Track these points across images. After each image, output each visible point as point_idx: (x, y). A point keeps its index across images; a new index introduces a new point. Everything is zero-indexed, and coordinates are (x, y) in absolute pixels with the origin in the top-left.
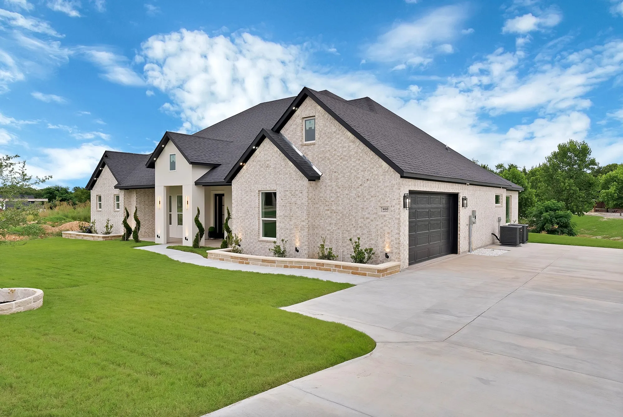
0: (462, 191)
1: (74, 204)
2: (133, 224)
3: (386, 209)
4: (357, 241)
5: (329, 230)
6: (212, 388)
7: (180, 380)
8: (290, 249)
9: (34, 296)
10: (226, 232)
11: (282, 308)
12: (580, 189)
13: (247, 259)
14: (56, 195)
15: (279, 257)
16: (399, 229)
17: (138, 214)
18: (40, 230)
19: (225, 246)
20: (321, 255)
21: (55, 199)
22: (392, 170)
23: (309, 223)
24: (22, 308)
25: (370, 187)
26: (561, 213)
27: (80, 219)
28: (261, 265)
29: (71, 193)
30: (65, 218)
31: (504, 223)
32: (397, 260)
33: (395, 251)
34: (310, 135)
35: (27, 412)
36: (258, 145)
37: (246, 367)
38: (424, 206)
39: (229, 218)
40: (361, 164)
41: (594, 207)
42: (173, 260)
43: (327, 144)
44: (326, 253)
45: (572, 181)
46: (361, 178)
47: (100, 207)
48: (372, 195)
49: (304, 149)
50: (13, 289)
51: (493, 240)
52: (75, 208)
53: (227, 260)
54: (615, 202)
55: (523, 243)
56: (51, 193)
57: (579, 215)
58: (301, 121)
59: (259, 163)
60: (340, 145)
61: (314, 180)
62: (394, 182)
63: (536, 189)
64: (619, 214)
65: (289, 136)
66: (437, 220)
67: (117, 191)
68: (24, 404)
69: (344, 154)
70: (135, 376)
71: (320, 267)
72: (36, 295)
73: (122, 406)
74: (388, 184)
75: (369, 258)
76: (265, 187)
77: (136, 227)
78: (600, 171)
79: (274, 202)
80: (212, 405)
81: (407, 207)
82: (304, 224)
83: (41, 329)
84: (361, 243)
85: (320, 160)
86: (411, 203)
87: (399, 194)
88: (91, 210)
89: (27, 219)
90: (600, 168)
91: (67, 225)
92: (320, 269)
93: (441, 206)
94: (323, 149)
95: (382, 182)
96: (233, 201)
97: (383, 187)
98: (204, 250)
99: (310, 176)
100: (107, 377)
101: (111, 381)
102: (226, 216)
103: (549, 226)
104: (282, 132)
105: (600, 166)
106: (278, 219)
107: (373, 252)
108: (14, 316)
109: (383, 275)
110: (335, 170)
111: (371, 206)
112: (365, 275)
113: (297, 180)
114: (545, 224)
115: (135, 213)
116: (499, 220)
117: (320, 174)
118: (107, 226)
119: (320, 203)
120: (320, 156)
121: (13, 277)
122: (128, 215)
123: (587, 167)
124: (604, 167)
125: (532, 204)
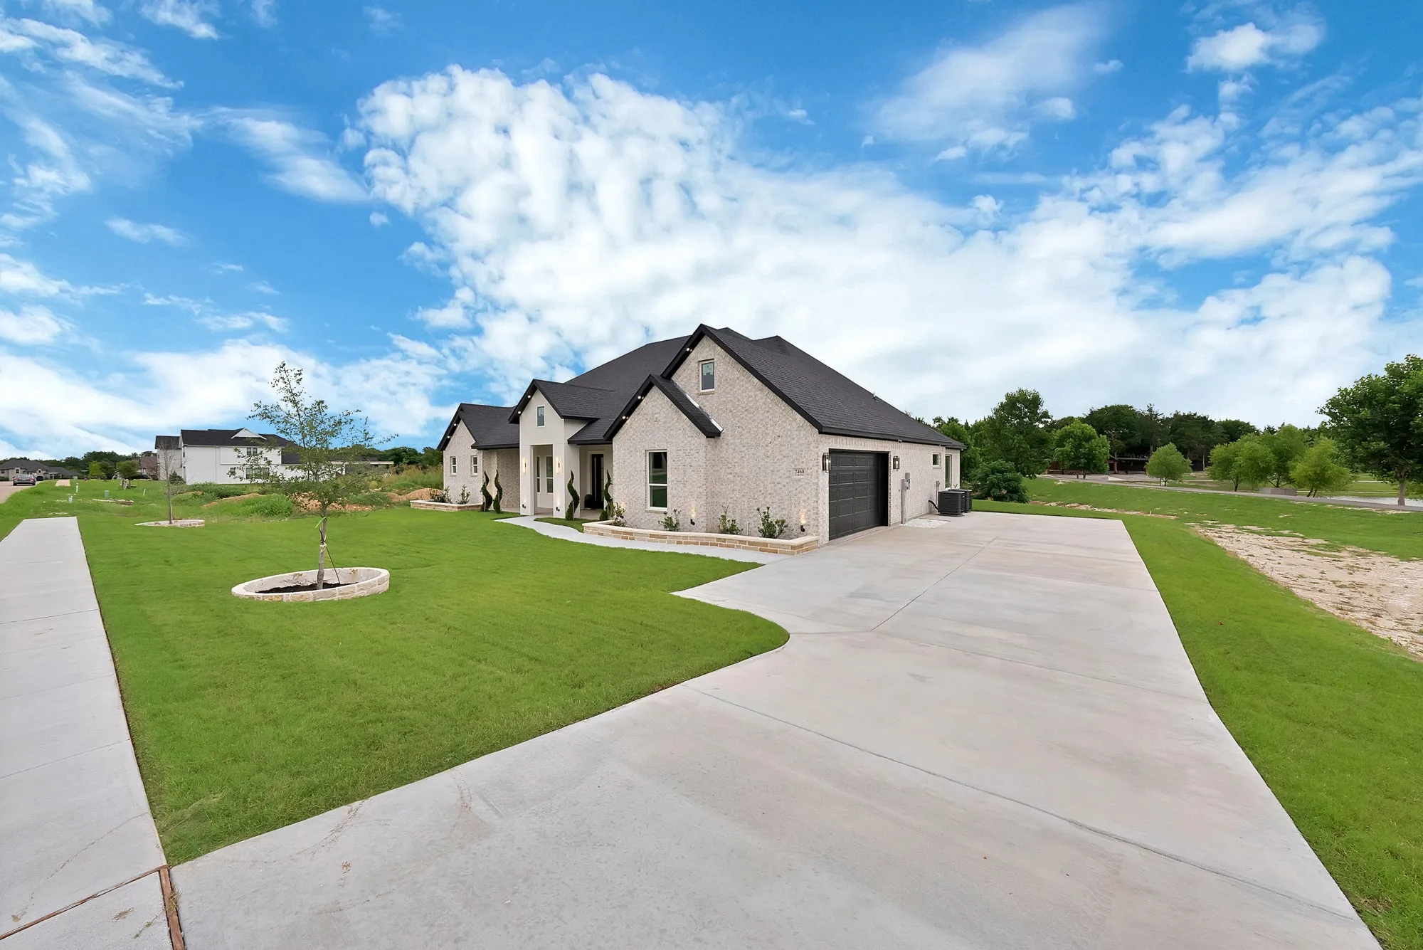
0: (894, 449)
1: (424, 468)
2: (494, 493)
3: (800, 472)
4: (766, 511)
5: (731, 498)
6: (590, 689)
7: (551, 679)
8: (684, 521)
9: (379, 577)
10: (605, 501)
11: (675, 593)
12: (1031, 447)
13: (631, 534)
14: (403, 458)
15: (670, 530)
16: (817, 495)
17: (500, 480)
18: (384, 499)
19: (604, 517)
20: (722, 528)
21: (402, 461)
22: (809, 424)
23: (708, 489)
24: (366, 592)
25: (781, 445)
26: (1009, 475)
27: (431, 486)
28: (649, 541)
29: (420, 454)
30: (413, 484)
31: (943, 488)
32: (814, 534)
33: (812, 522)
34: (708, 382)
35: (374, 714)
36: (644, 394)
37: (631, 664)
38: (847, 467)
39: (609, 483)
40: (771, 417)
41: (1047, 468)
42: (542, 535)
43: (728, 393)
44: (728, 526)
45: (1021, 437)
46: (771, 434)
47: (455, 472)
48: (785, 455)
49: (700, 399)
50: (355, 569)
51: (931, 509)
52: (425, 473)
53: (608, 535)
54: (1071, 462)
55: (966, 512)
56: (397, 455)
57: (1031, 478)
58: (697, 365)
59: (646, 416)
60: (745, 394)
61: (713, 437)
62: (811, 439)
63: (980, 447)
64: (1076, 476)
65: (683, 383)
66: (863, 485)
67: (475, 452)
68: (371, 705)
69: (750, 404)
70: (499, 673)
71: (721, 543)
72: (381, 576)
73: (484, 709)
74: (803, 442)
75: (781, 531)
76: (652, 445)
77: (497, 496)
78: (1054, 426)
79: (664, 464)
80: (591, 709)
81: (827, 469)
82: (701, 490)
83: (388, 617)
84: (771, 514)
85: (720, 412)
86: (832, 465)
87: (817, 453)
88: (444, 474)
89: (370, 486)
90: (1054, 422)
91: (416, 493)
92: (721, 546)
93: (868, 467)
94: (724, 399)
95: (796, 439)
96: (614, 463)
97: (797, 444)
98: (579, 522)
99: (709, 433)
100: (465, 674)
101: (470, 681)
102: (606, 481)
103: (995, 492)
104: (674, 378)
105: (1054, 419)
106: (669, 485)
107: (785, 524)
108: (357, 601)
109: (798, 552)
110: (739, 425)
111: (783, 469)
112: (776, 552)
113: (692, 437)
114: (991, 488)
115: (496, 479)
116: (938, 484)
117: (721, 429)
118: (463, 494)
119: (721, 465)
120: (720, 407)
121: (355, 555)
122: (487, 480)
123: (1039, 420)
124: (1059, 421)
125: (976, 466)
